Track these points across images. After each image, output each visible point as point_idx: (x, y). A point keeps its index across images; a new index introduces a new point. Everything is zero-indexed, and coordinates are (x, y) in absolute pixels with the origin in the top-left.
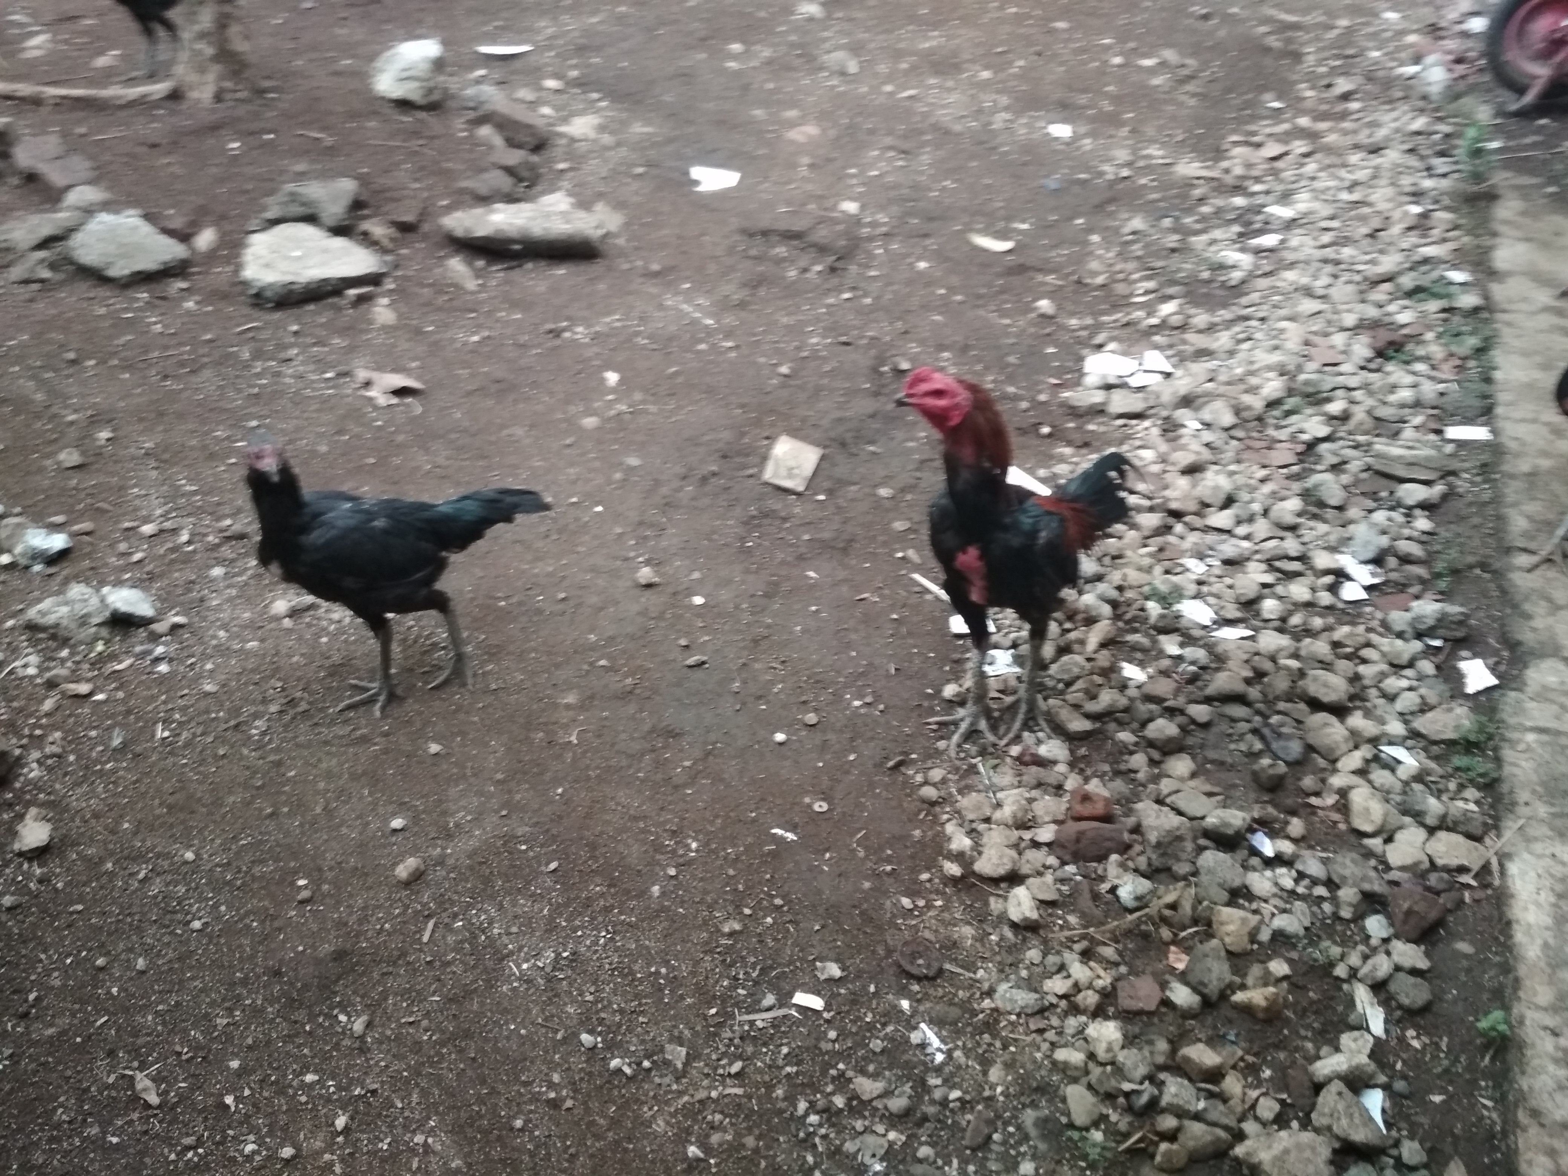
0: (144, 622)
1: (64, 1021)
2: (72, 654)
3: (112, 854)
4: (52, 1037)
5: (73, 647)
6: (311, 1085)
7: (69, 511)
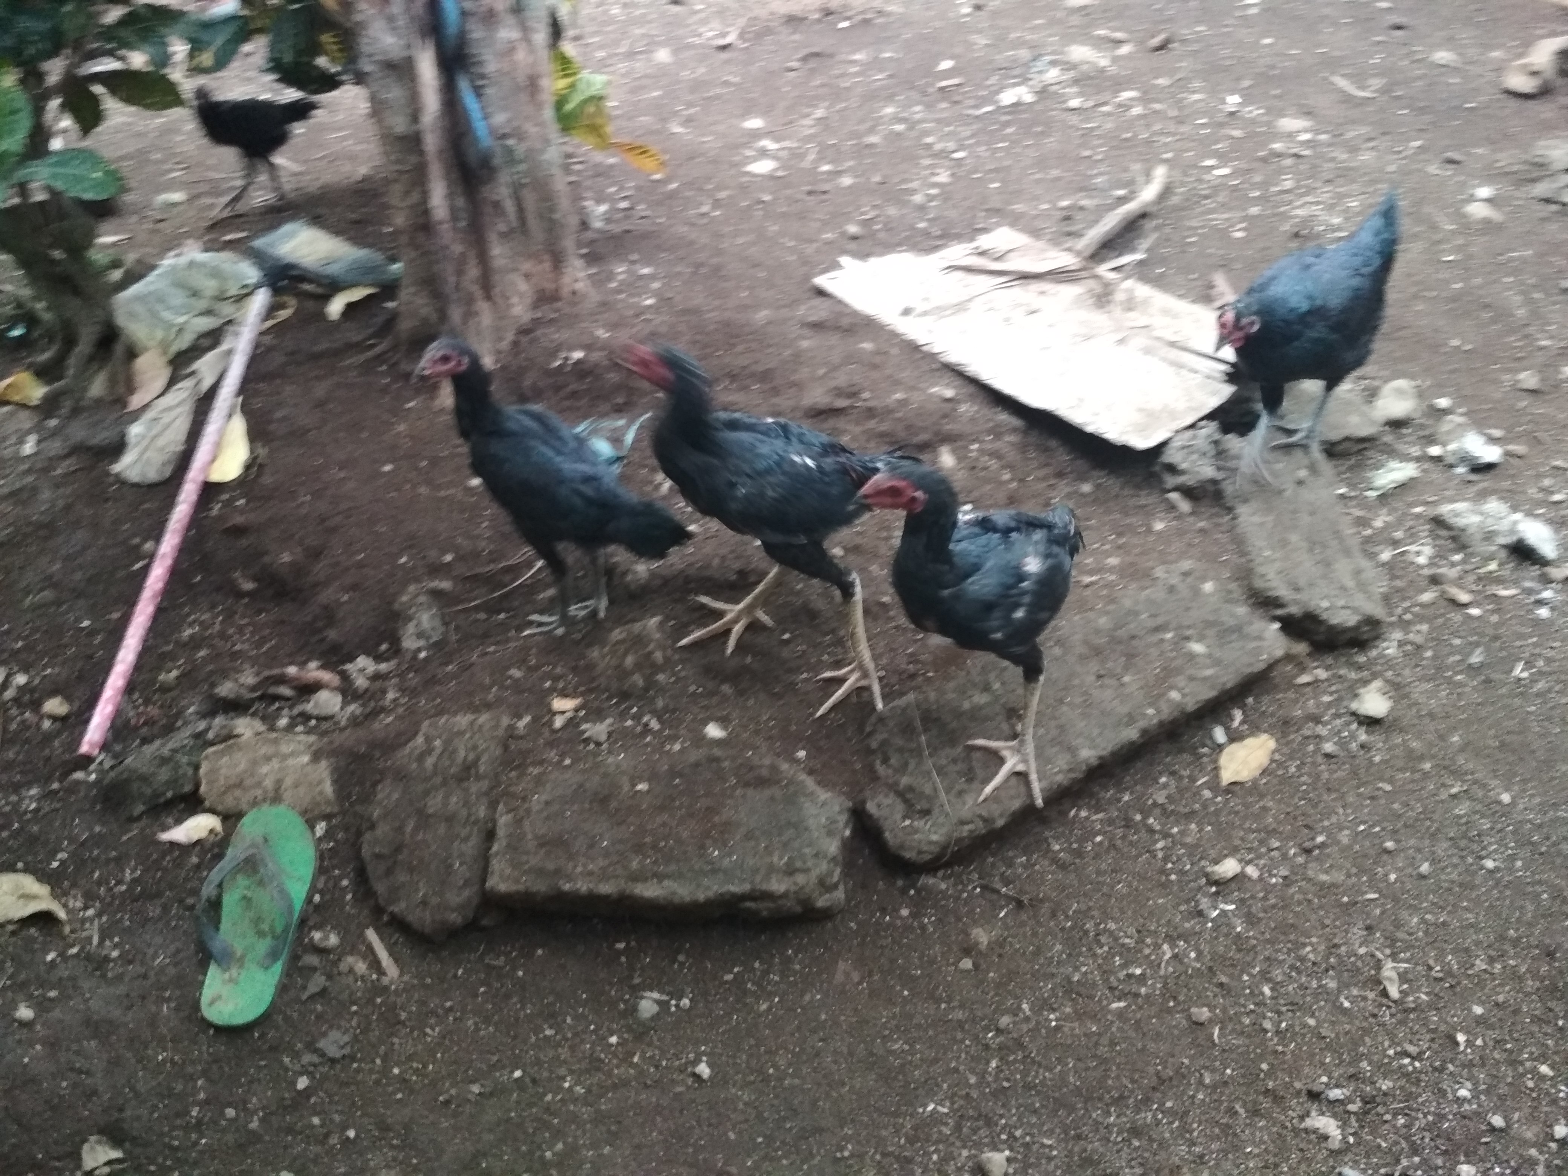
0: (1543, 562)
1: (1339, 877)
2: (1464, 562)
3: (1433, 757)
4: (1324, 883)
5: (1469, 556)
6: (1543, 1078)
7: (1509, 429)
